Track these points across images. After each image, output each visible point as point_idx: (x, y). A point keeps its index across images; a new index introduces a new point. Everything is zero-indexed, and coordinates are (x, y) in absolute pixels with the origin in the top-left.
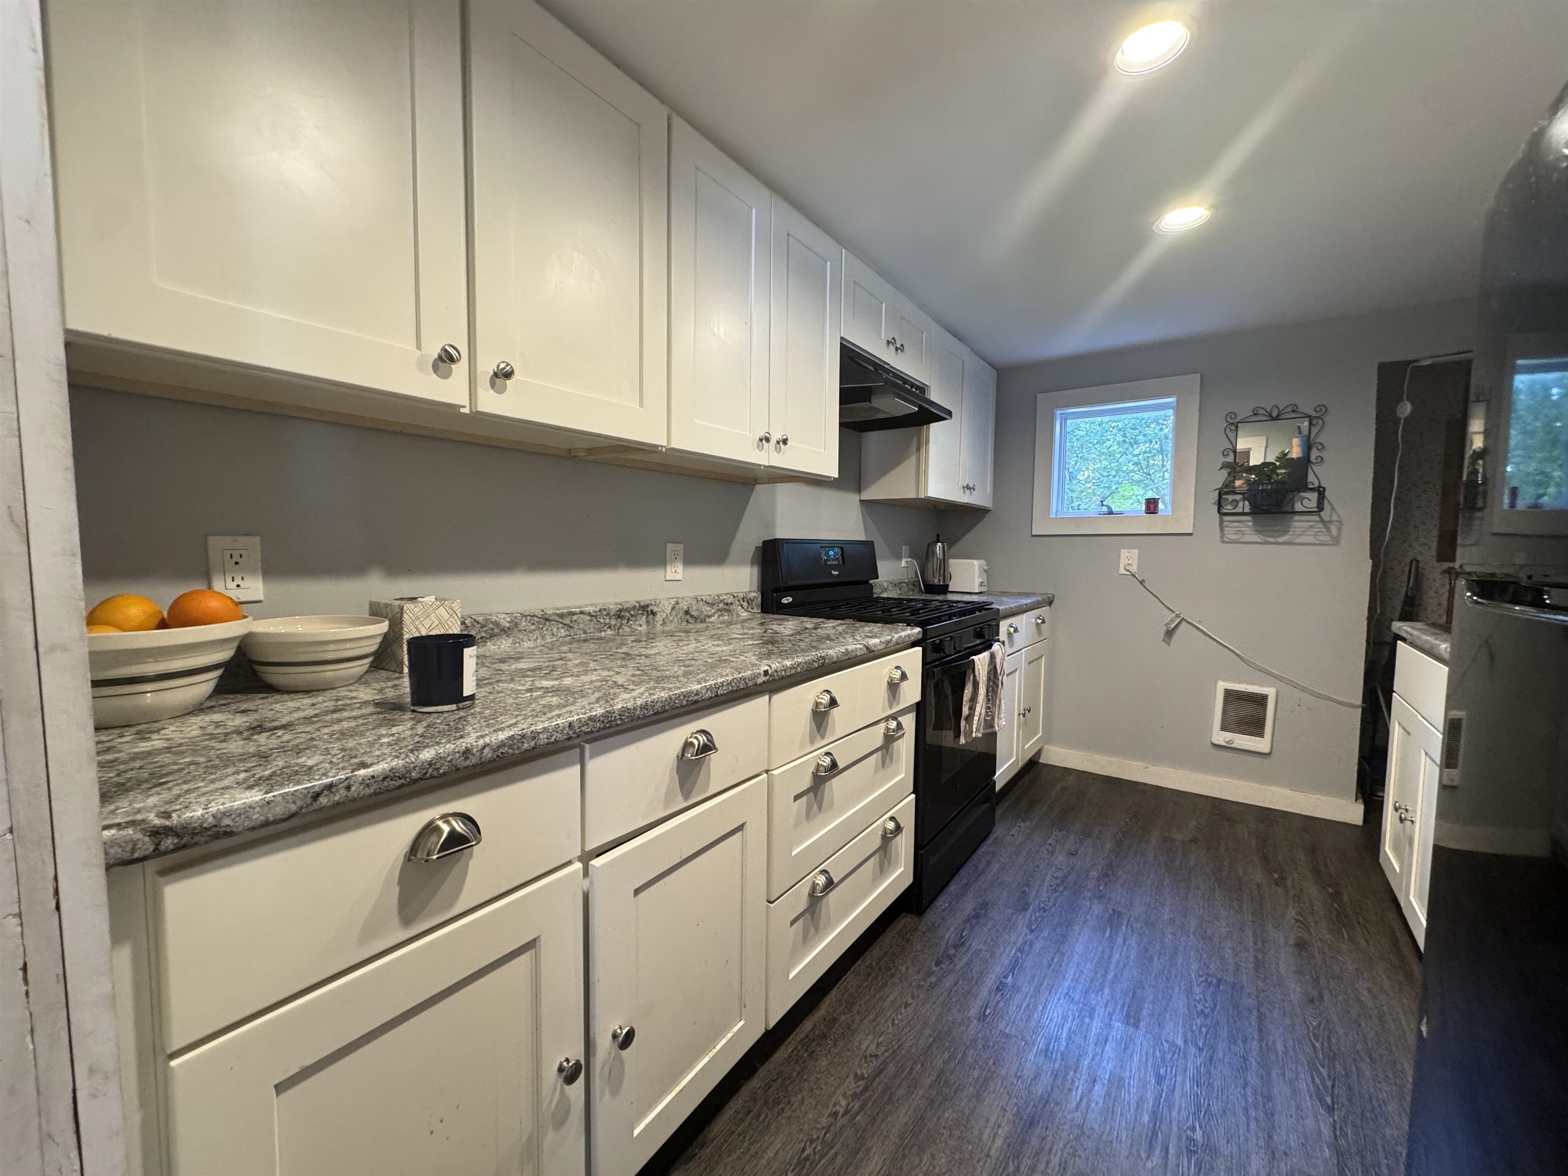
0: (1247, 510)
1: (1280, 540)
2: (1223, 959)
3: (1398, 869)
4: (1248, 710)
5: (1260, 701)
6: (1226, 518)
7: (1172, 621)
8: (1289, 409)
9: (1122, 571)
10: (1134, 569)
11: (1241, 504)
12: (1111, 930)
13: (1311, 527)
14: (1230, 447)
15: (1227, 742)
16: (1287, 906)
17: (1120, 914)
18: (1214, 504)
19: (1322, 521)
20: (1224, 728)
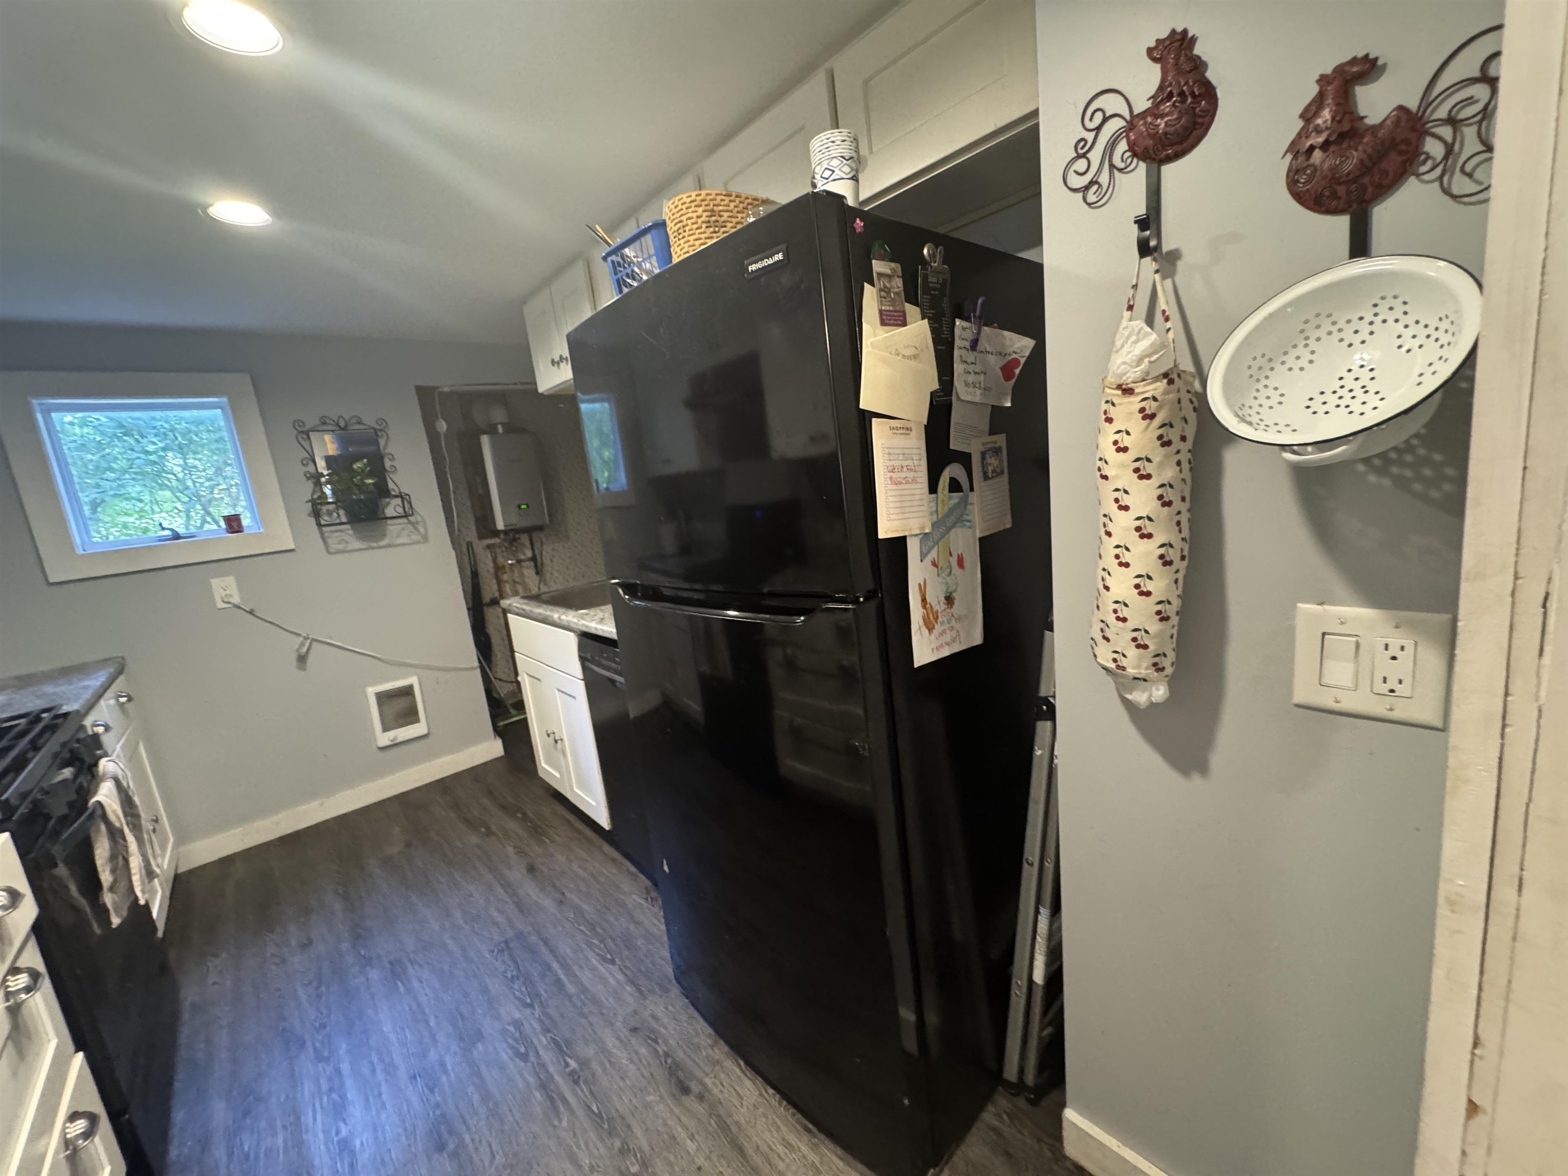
0: (344, 519)
1: (382, 543)
2: (496, 924)
3: (558, 776)
4: (402, 703)
5: (408, 691)
6: (325, 529)
7: (302, 644)
8: (354, 421)
9: (221, 605)
10: (236, 599)
11: (335, 515)
12: (402, 983)
13: (403, 529)
14: (307, 455)
15: (392, 741)
16: (505, 847)
17: (399, 961)
18: (309, 515)
19: (410, 523)
20: (385, 729)
